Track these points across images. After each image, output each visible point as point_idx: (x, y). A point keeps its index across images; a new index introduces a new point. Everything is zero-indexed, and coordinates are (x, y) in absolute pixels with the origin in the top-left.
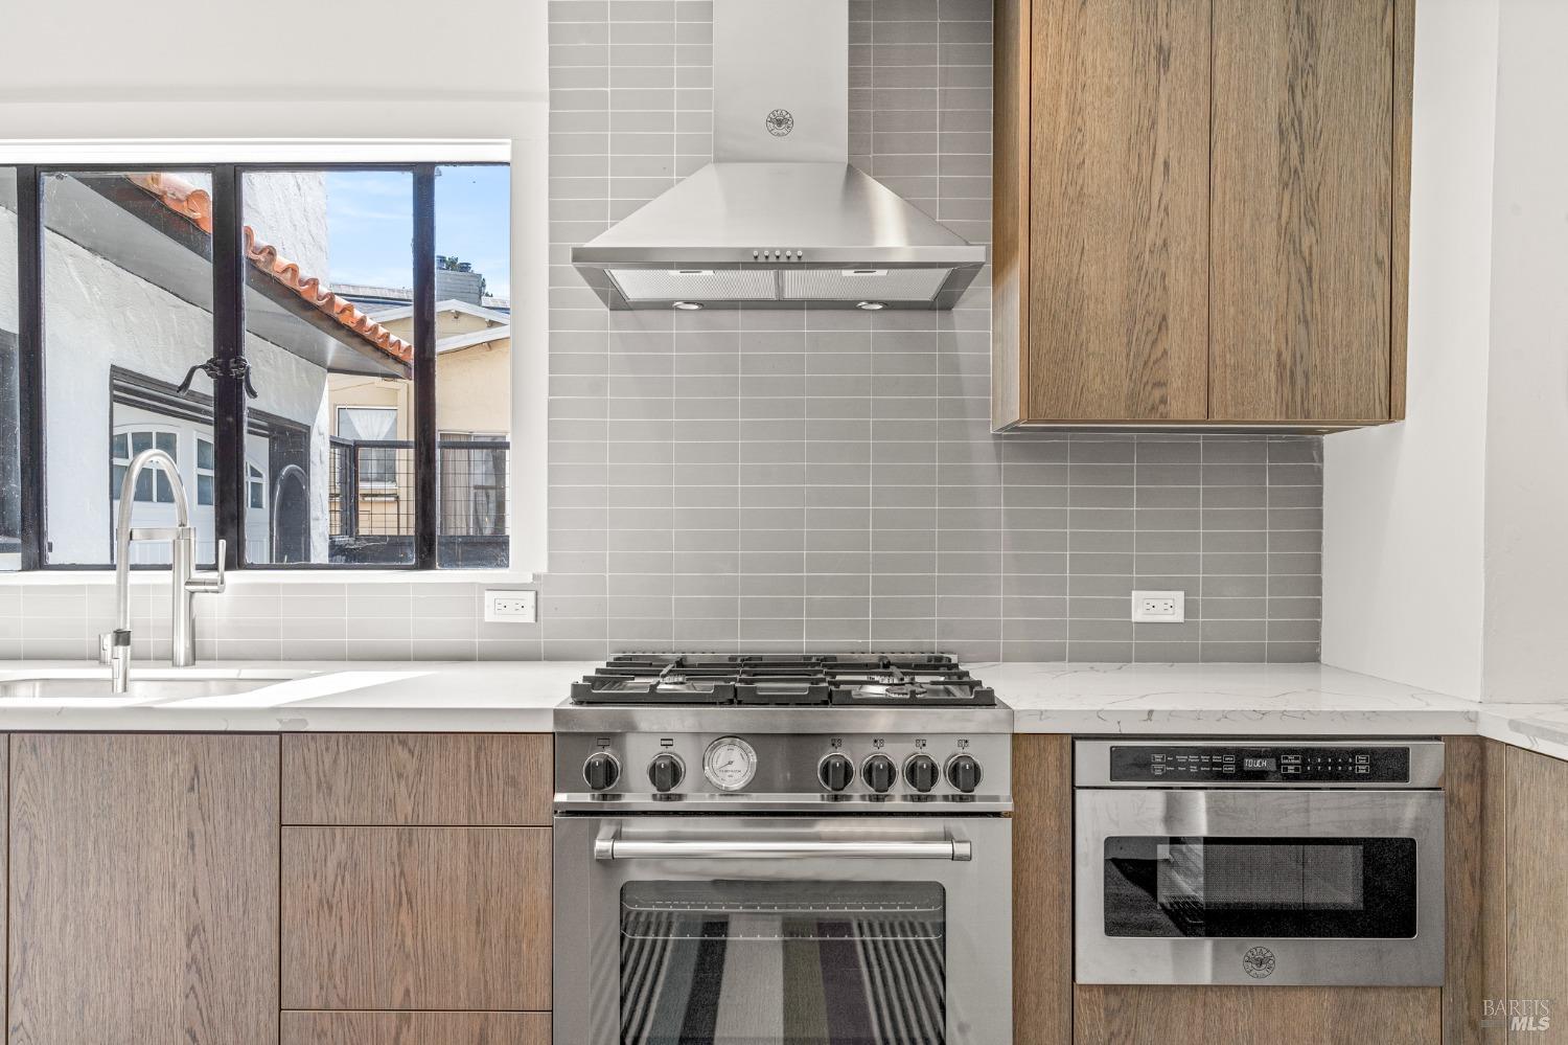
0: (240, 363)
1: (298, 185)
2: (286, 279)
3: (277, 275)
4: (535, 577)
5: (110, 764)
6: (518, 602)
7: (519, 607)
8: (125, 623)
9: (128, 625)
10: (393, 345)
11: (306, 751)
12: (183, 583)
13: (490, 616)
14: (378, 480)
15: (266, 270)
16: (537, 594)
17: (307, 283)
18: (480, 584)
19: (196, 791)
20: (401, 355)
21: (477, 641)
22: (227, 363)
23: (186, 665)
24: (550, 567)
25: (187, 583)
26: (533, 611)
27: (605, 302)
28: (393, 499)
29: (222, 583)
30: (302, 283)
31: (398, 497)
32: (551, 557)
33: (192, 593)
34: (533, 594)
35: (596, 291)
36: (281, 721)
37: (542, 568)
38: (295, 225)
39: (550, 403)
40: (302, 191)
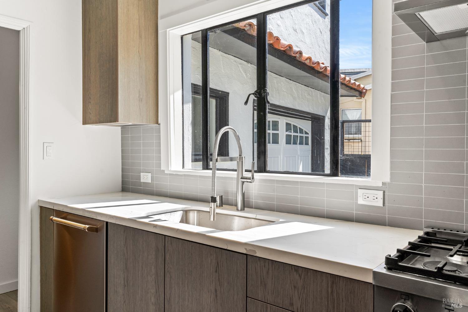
0: (265, 91)
1: (321, 32)
2: (307, 62)
3: (304, 62)
4: (383, 183)
5: (192, 254)
6: (374, 195)
7: (375, 198)
8: (214, 194)
9: (215, 195)
10: (352, 84)
11: (256, 265)
12: (240, 178)
13: (361, 201)
14: (356, 134)
15: (300, 60)
16: (384, 192)
17: (316, 63)
18: (356, 185)
19: (218, 273)
20: (356, 88)
21: (355, 213)
22: (260, 92)
23: (241, 210)
24: (391, 179)
25: (241, 178)
26: (382, 201)
27: (424, 40)
28: (360, 141)
29: (253, 178)
30: (313, 63)
31: (361, 140)
32: (392, 174)
33: (243, 182)
34: (382, 192)
35: (417, 34)
36: (246, 249)
37: (387, 179)
38: (319, 46)
39: (392, 95)
40: (322, 34)
